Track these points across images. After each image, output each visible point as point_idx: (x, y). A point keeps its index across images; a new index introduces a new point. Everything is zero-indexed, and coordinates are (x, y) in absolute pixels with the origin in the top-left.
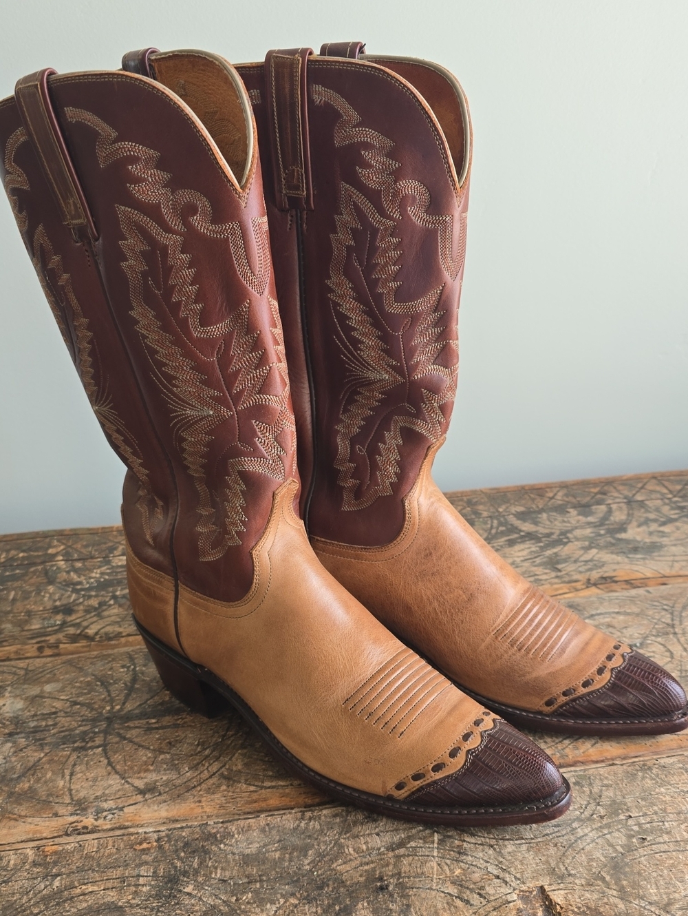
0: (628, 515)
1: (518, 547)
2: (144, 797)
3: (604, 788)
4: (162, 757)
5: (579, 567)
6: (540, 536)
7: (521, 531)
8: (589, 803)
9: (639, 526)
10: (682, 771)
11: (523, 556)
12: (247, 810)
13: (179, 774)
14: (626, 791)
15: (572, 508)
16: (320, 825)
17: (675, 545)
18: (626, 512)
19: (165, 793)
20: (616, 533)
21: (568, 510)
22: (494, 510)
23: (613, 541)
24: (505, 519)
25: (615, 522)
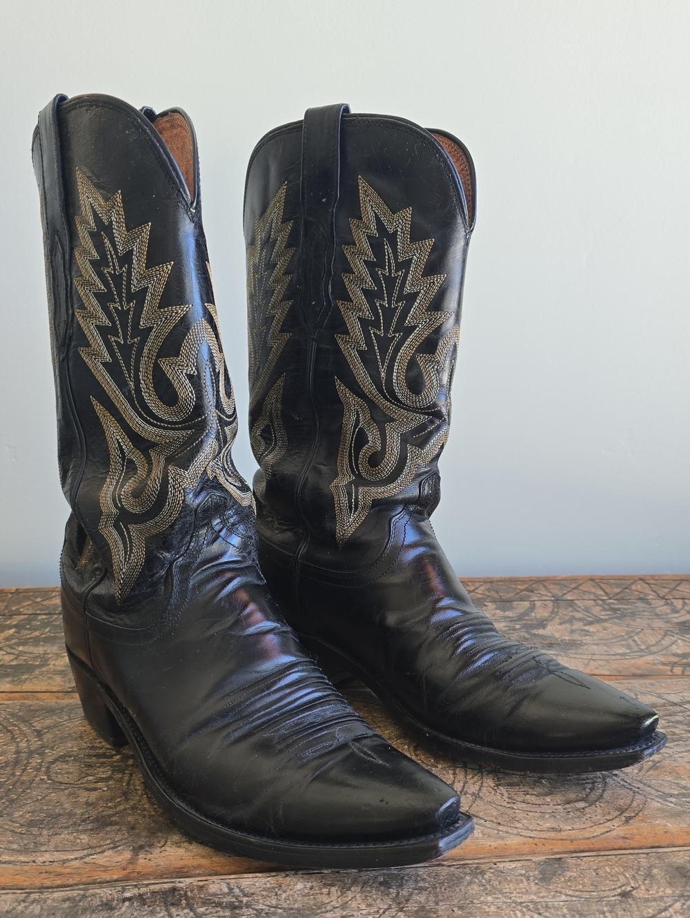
0: (552, 612)
3: (416, 891)
8: (390, 908)
9: (561, 624)
10: (522, 878)
14: (443, 896)
15: (491, 602)
17: (597, 644)
18: (550, 610)
21: (486, 603)
23: (527, 636)
25: (536, 618)
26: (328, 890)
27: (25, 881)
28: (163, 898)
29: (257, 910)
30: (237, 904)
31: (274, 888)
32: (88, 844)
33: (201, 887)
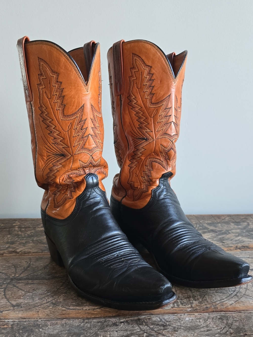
1: (206, 234)
2: (14, 308)
4: (29, 294)
5: (233, 242)
6: (217, 231)
7: (209, 229)
11: (208, 237)
12: (59, 317)
13: (33, 301)
16: (90, 325)
19: (24, 307)
20: (251, 232)
22: (198, 222)
24: (203, 225)
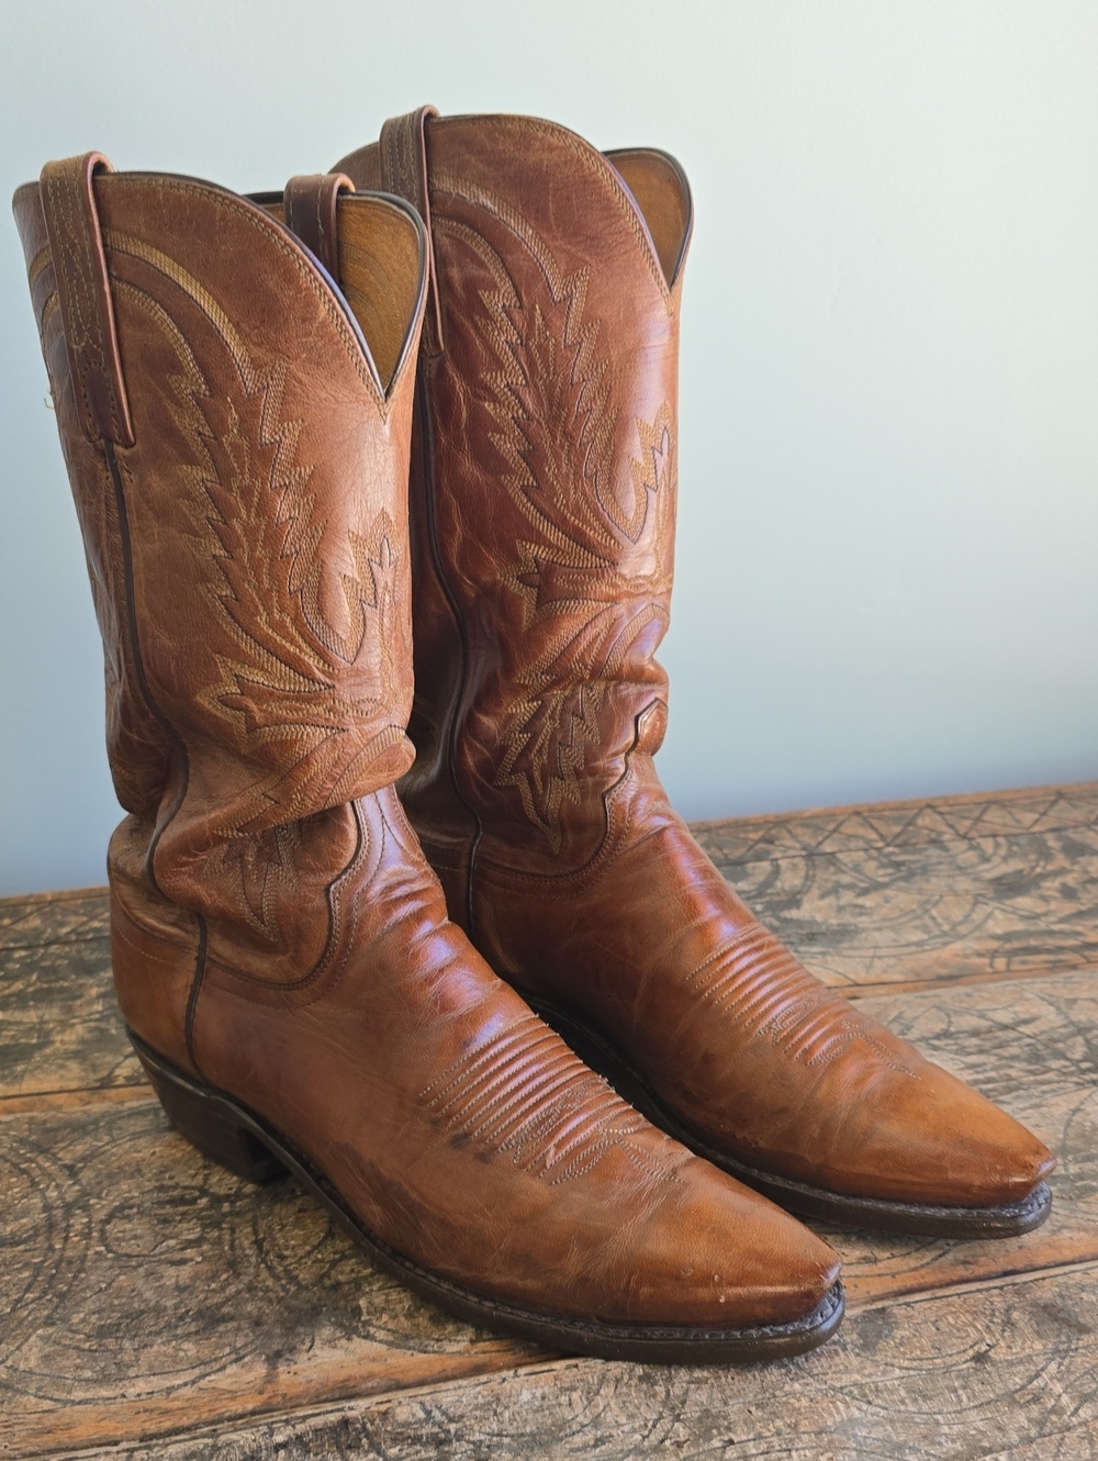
0: (807, 877)
3: (693, 1386)
8: (661, 1417)
9: (822, 897)
10: (837, 1347)
14: (732, 1390)
17: (879, 929)
18: (803, 873)
23: (776, 923)
25: (784, 890)
26: (567, 1398)
27: (117, 1428)
28: (332, 1438)
29: (473, 1443)
30: (442, 1436)
31: (490, 1403)
32: (198, 1358)
33: (385, 1414)
